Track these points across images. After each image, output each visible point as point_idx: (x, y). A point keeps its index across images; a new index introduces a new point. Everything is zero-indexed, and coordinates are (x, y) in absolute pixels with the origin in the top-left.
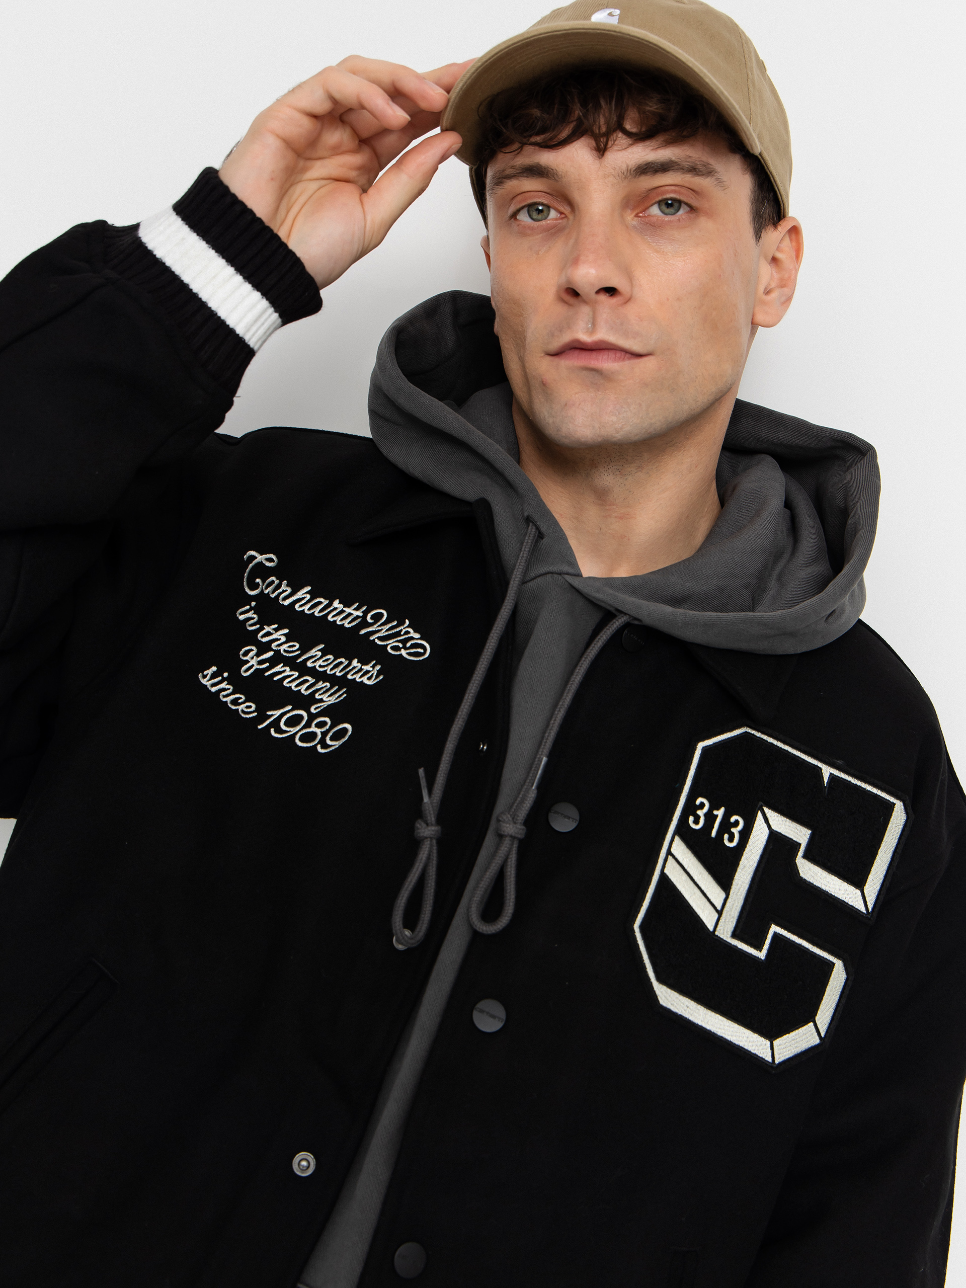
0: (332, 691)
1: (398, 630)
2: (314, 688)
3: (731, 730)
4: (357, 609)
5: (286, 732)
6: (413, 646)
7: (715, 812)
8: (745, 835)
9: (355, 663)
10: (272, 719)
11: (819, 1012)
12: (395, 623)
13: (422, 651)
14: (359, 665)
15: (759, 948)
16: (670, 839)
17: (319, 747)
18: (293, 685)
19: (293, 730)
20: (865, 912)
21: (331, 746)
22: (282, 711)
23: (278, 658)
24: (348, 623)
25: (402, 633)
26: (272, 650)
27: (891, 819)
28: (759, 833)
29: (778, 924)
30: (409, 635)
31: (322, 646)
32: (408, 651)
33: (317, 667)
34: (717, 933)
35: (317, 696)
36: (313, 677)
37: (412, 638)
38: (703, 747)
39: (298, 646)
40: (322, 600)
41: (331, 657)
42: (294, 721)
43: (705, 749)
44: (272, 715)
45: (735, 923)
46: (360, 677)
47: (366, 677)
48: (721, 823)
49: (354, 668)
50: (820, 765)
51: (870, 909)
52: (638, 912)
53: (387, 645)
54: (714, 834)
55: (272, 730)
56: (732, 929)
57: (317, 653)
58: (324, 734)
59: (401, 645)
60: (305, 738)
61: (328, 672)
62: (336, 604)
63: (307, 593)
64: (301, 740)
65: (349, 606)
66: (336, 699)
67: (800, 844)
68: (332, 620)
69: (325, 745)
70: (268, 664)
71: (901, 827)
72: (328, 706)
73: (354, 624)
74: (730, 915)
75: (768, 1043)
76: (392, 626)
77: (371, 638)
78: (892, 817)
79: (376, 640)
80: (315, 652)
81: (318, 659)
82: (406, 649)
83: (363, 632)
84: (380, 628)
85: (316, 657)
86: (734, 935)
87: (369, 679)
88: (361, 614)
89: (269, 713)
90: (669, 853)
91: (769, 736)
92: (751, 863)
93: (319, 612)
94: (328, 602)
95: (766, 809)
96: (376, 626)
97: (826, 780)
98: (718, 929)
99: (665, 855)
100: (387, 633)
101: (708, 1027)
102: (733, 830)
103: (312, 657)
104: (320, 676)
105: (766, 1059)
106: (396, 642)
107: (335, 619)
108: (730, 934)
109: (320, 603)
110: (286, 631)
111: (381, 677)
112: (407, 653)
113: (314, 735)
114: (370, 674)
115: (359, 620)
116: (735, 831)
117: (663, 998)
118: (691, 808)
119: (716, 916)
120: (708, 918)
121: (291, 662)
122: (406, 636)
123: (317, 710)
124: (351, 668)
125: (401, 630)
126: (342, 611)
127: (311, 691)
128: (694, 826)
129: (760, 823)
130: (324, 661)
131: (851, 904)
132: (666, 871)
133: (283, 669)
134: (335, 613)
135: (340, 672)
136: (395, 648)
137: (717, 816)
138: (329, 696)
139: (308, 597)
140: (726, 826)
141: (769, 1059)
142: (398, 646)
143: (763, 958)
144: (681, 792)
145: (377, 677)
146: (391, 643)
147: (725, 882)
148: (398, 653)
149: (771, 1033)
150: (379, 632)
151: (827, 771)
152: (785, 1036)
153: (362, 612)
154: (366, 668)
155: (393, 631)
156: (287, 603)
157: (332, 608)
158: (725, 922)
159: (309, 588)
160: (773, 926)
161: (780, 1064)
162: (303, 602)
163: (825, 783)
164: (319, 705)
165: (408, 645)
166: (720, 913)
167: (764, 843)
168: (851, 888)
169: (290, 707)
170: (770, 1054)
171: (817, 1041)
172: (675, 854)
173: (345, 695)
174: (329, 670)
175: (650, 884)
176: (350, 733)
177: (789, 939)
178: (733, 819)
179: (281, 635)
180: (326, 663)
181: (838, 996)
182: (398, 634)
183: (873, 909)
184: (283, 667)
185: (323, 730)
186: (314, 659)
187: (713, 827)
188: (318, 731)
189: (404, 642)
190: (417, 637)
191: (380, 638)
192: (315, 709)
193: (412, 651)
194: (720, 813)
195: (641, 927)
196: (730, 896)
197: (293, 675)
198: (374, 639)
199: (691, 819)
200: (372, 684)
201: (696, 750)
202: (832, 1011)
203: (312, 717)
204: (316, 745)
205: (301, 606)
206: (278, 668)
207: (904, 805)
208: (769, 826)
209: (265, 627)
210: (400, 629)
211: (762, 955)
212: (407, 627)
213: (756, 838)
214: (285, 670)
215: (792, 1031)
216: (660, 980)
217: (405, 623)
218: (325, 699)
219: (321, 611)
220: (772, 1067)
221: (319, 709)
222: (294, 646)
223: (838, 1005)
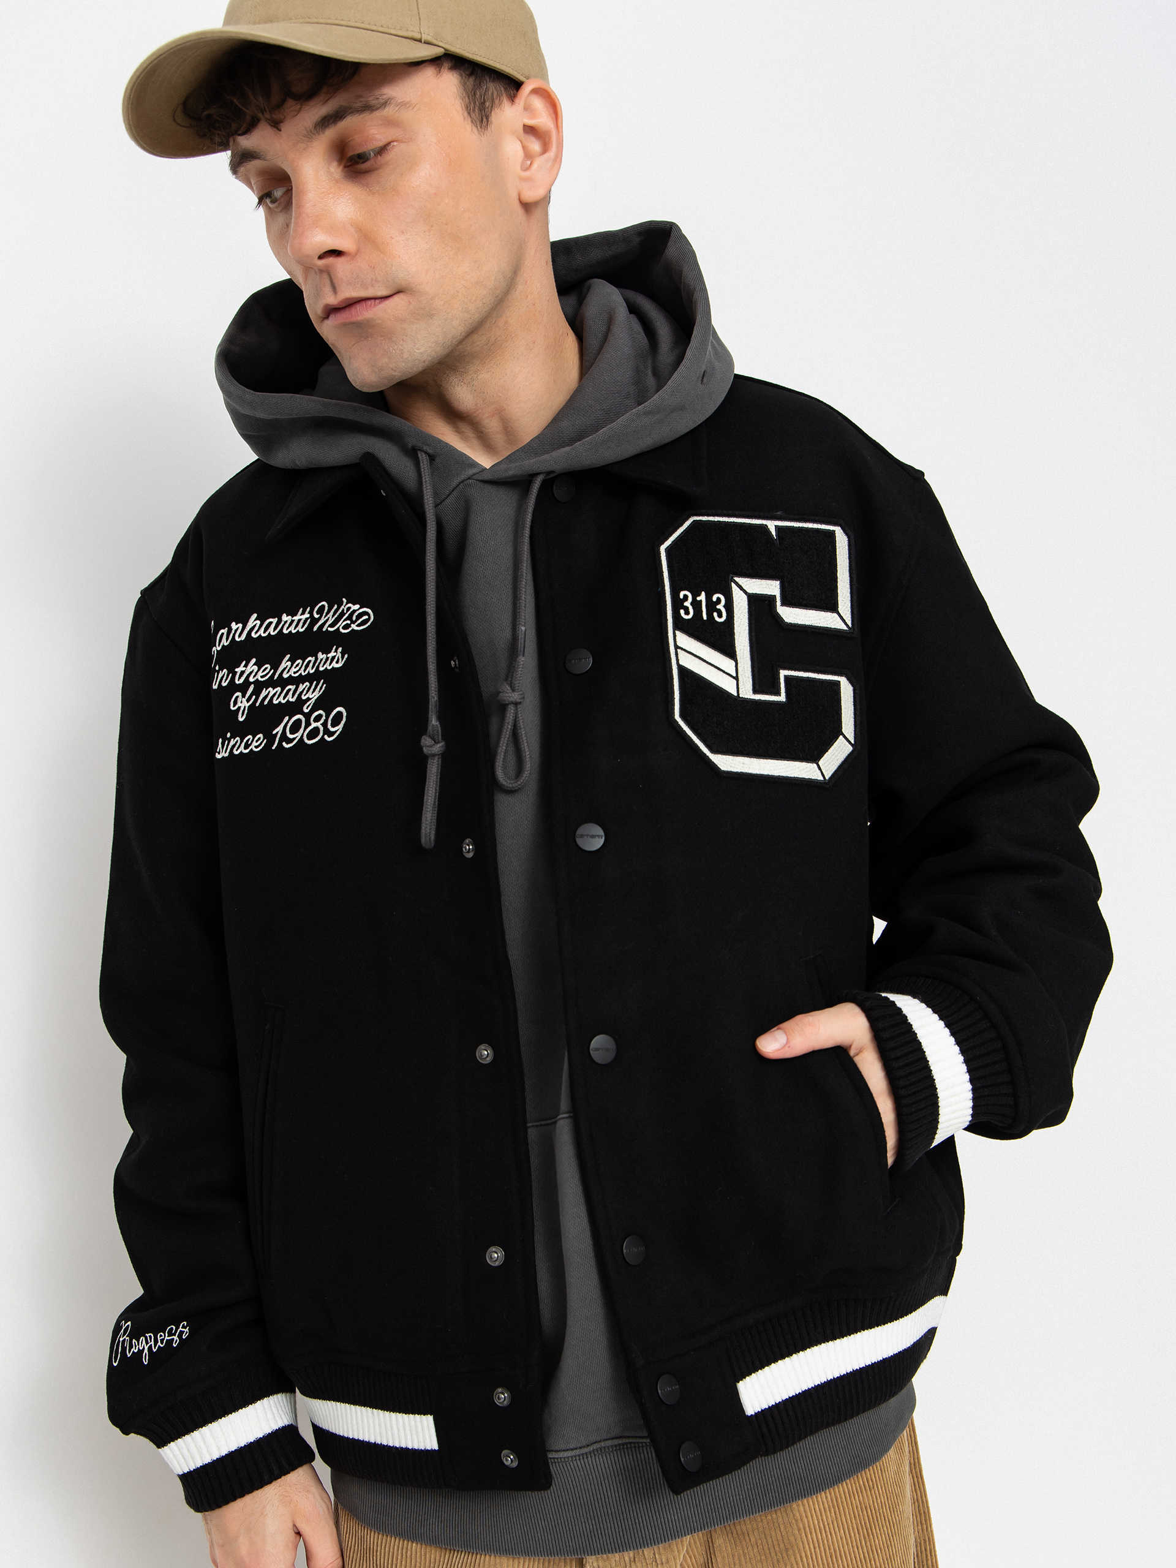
0: (313, 687)
1: (340, 611)
2: (298, 692)
3: (681, 525)
4: (303, 613)
5: (294, 739)
6: (359, 617)
7: (698, 599)
8: (729, 607)
9: (321, 656)
10: (279, 736)
11: (843, 725)
12: (336, 607)
13: (366, 617)
14: (325, 655)
15: (778, 693)
16: (672, 635)
17: (326, 737)
18: (281, 699)
19: (298, 735)
20: (847, 629)
21: (336, 731)
22: (283, 725)
23: (259, 686)
24: (302, 628)
25: (345, 612)
26: (252, 683)
27: (837, 545)
28: (739, 601)
29: (784, 668)
30: (351, 610)
31: (288, 656)
32: (356, 624)
33: (293, 675)
34: (741, 696)
35: (304, 698)
36: (293, 685)
37: (355, 611)
38: (665, 549)
39: (269, 666)
40: (271, 620)
41: (299, 661)
42: (295, 727)
43: (668, 550)
44: (277, 732)
45: (751, 681)
46: (330, 665)
47: (334, 662)
48: (707, 605)
49: (322, 660)
50: (764, 522)
51: (850, 625)
52: (673, 705)
53: (339, 628)
54: (705, 617)
55: (284, 744)
56: (751, 687)
57: (287, 663)
58: (325, 725)
59: (349, 622)
60: (311, 736)
61: (303, 674)
62: (285, 618)
63: (255, 620)
64: (309, 738)
65: (296, 615)
66: (319, 692)
67: (775, 596)
68: (287, 632)
69: (331, 734)
70: (254, 697)
71: (847, 547)
72: (316, 700)
73: (306, 626)
74: (745, 676)
75: (815, 765)
76: (335, 610)
77: (324, 629)
78: (837, 542)
79: (329, 629)
80: (285, 663)
81: (290, 668)
82: (353, 622)
83: (315, 629)
84: (327, 618)
85: (288, 668)
86: (755, 691)
87: (337, 662)
88: (308, 616)
89: (274, 732)
90: (677, 647)
91: (714, 515)
92: (744, 628)
93: (274, 631)
94: (277, 619)
95: (737, 579)
96: (323, 618)
97: (774, 533)
98: (740, 692)
99: (674, 650)
100: (334, 618)
101: (765, 773)
102: (718, 607)
103: (285, 669)
104: (297, 681)
105: (819, 779)
106: (344, 621)
107: (289, 630)
108: (751, 692)
109: (271, 623)
110: (254, 660)
111: (346, 656)
112: (357, 626)
113: (316, 729)
114: (336, 658)
115: (309, 620)
116: (720, 607)
117: (722, 764)
118: (678, 604)
119: (735, 682)
120: (729, 686)
121: (271, 683)
122: (349, 612)
123: (309, 708)
124: (319, 661)
125: (343, 609)
126: (292, 621)
127: (296, 696)
128: (686, 617)
129: (737, 592)
130: (295, 668)
131: (833, 627)
132: (680, 663)
133: (267, 692)
134: (287, 625)
135: (312, 669)
136: (346, 627)
137: (701, 601)
138: (313, 693)
139: (258, 622)
140: (712, 606)
141: (821, 778)
142: (347, 624)
143: (784, 700)
144: (664, 594)
145: (343, 658)
146: (342, 624)
147: (730, 651)
148: (350, 629)
149: (814, 757)
150: (327, 621)
151: (771, 525)
152: (825, 755)
153: (309, 613)
154: (330, 655)
155: (338, 614)
156: (243, 637)
157: (283, 623)
158: (744, 684)
159: (255, 615)
160: (781, 671)
161: (830, 778)
162: (256, 629)
163: (775, 536)
164: (308, 703)
165: (354, 618)
166: (736, 678)
167: (747, 607)
168: (829, 614)
169: (287, 718)
170: (820, 774)
171: (851, 748)
172: (681, 647)
173: (325, 685)
174: (303, 672)
175: (673, 679)
176: (345, 714)
177: (798, 676)
178: (714, 598)
179: (252, 667)
180: (298, 668)
181: (853, 706)
182: (342, 614)
183: (852, 624)
184: (266, 690)
185: (322, 721)
186: (287, 670)
187: (702, 612)
188: (318, 724)
189: (350, 618)
190: (357, 608)
191: (331, 626)
192: (307, 708)
193: (359, 622)
194: (702, 597)
195: (682, 716)
196: (738, 662)
197: (277, 692)
198: (327, 629)
199: (682, 612)
200: (341, 665)
201: (660, 554)
202: (852, 720)
203: (307, 716)
204: (323, 736)
205: (256, 633)
206: (264, 693)
207: (842, 528)
208: (745, 592)
209: (236, 670)
210: (341, 609)
211: (782, 698)
212: (346, 604)
213: (739, 606)
214: (269, 692)
215: (829, 749)
216: (713, 751)
217: (343, 602)
218: (311, 697)
219: (275, 629)
220: (825, 783)
221: (310, 707)
222: (266, 668)
223: (855, 714)
